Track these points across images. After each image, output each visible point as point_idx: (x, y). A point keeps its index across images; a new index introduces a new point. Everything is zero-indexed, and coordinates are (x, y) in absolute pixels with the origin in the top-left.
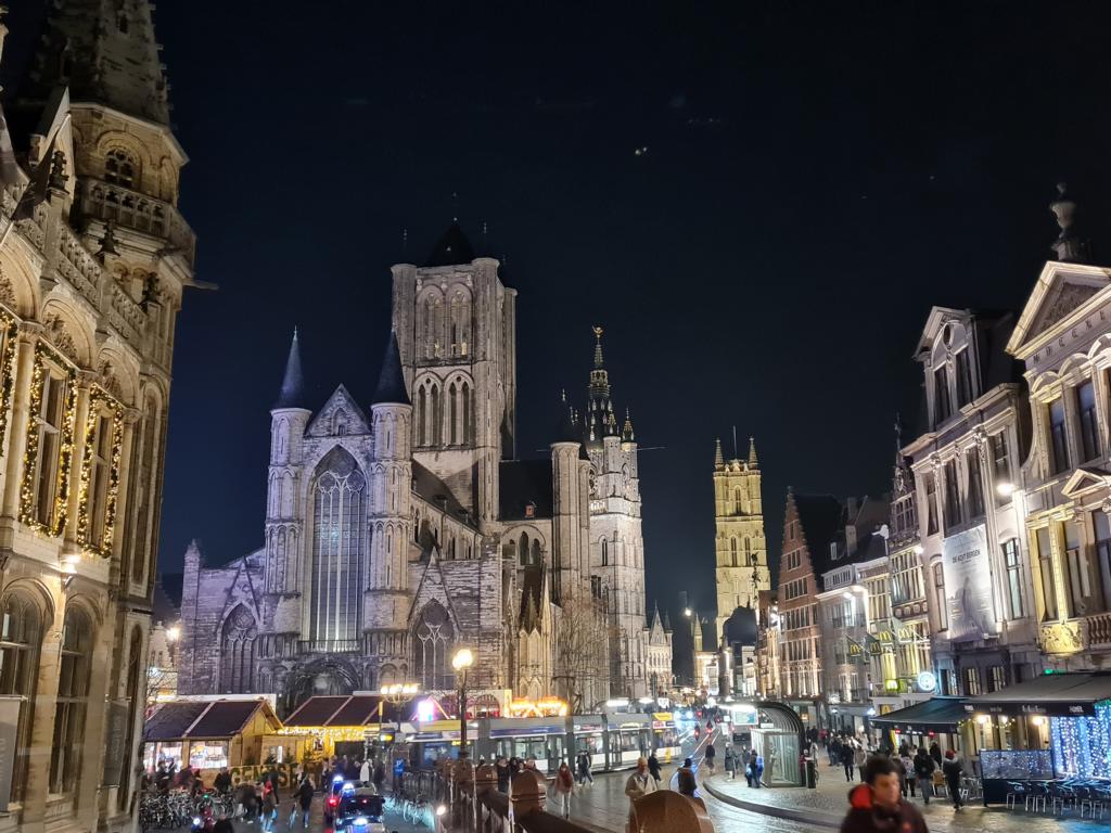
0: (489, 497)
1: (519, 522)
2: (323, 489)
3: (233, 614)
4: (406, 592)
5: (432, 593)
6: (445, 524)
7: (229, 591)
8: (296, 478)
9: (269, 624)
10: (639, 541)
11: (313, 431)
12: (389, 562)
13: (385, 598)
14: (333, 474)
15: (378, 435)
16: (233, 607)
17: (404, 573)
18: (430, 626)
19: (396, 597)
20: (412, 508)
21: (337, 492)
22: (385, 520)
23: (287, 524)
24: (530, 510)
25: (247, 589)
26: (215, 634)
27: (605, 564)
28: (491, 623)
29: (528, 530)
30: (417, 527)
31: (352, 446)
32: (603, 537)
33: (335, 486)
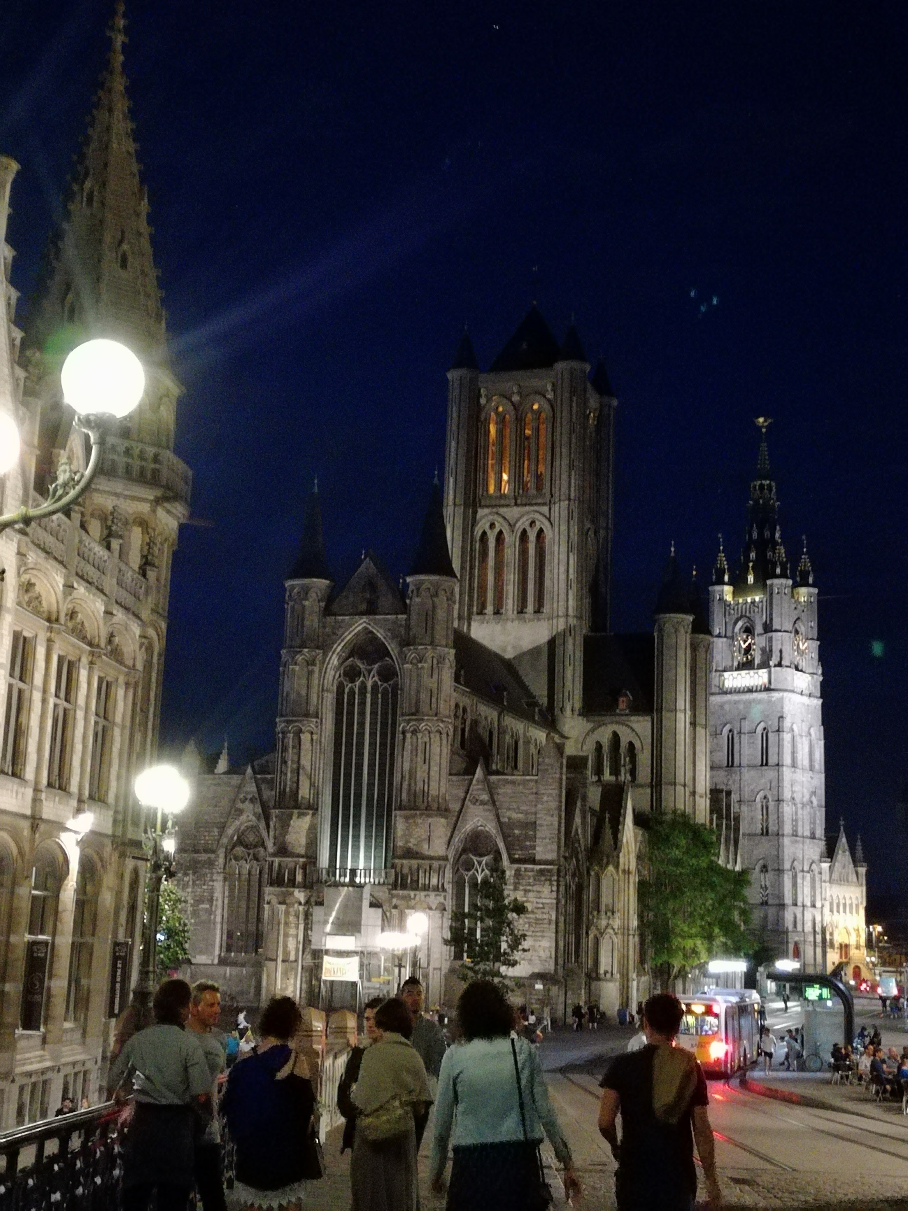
0: (569, 684)
1: (607, 719)
2: (346, 682)
6: (504, 724)
7: (233, 802)
10: (817, 733)
11: (335, 607)
12: (424, 775)
14: (359, 663)
15: (414, 614)
16: (237, 822)
17: (443, 790)
18: (475, 859)
19: (432, 820)
20: (457, 706)
21: (363, 685)
24: (623, 702)
26: (216, 853)
27: (765, 763)
29: (621, 730)
30: (463, 730)
31: (381, 628)
32: (762, 725)
33: (362, 679)
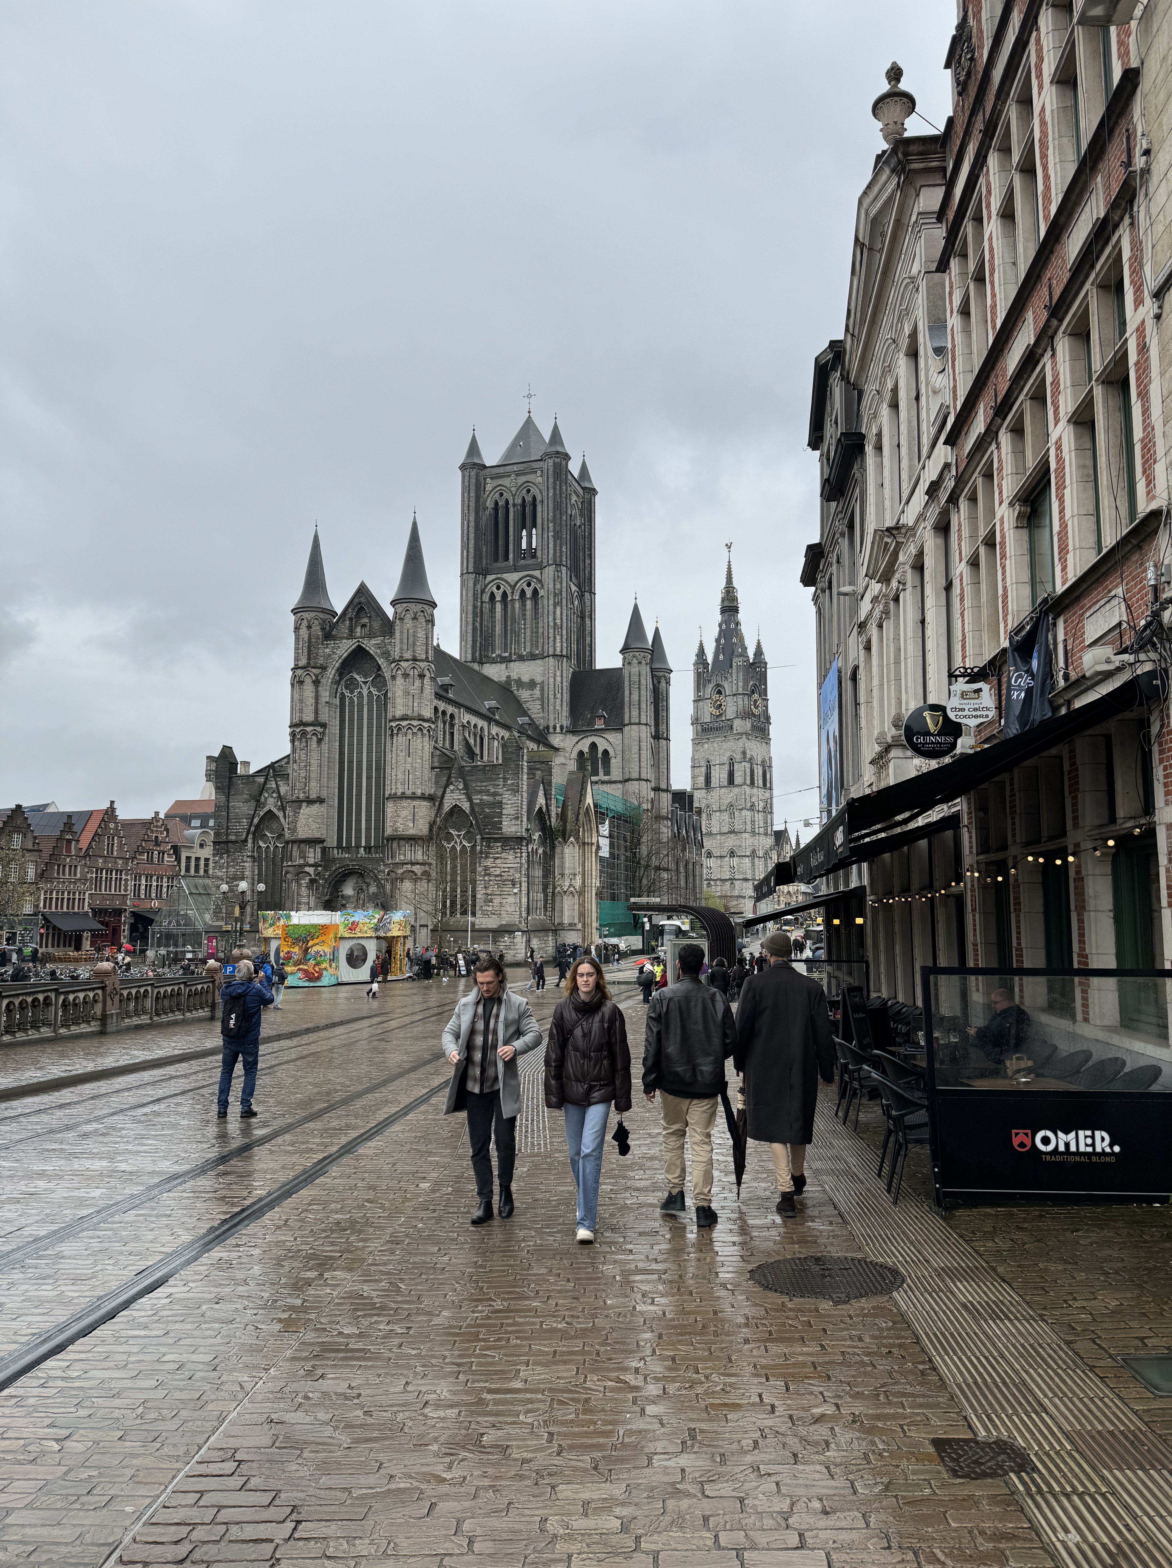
0: (557, 708)
1: (588, 733)
2: (347, 694)
3: (262, 819)
4: (431, 798)
5: (454, 797)
7: (258, 798)
8: (315, 683)
9: (294, 830)
11: (334, 631)
12: (408, 766)
13: (405, 803)
14: (357, 677)
15: (397, 634)
16: (262, 813)
17: (426, 778)
18: (454, 833)
19: (416, 803)
21: (361, 695)
22: (404, 723)
23: (309, 729)
24: (601, 722)
25: (275, 795)
26: (246, 840)
27: (732, 783)
28: (513, 829)
29: (598, 741)
32: (730, 757)
33: (359, 689)
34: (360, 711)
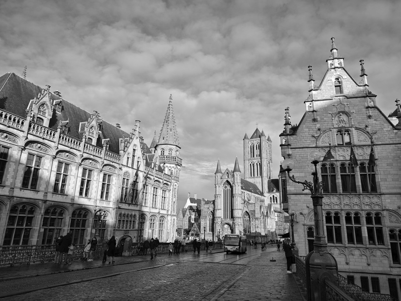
0: (265, 188)
1: (272, 193)
2: (225, 189)
4: (241, 209)
5: (246, 209)
7: (209, 208)
8: (219, 187)
9: (216, 215)
12: (237, 203)
13: (236, 210)
14: (227, 186)
15: (234, 178)
16: (210, 211)
17: (240, 205)
19: (238, 210)
21: (227, 189)
22: (236, 195)
23: (218, 196)
24: (274, 190)
25: (212, 208)
26: (207, 216)
28: (257, 216)
29: (274, 195)
31: (229, 180)
34: (227, 192)
